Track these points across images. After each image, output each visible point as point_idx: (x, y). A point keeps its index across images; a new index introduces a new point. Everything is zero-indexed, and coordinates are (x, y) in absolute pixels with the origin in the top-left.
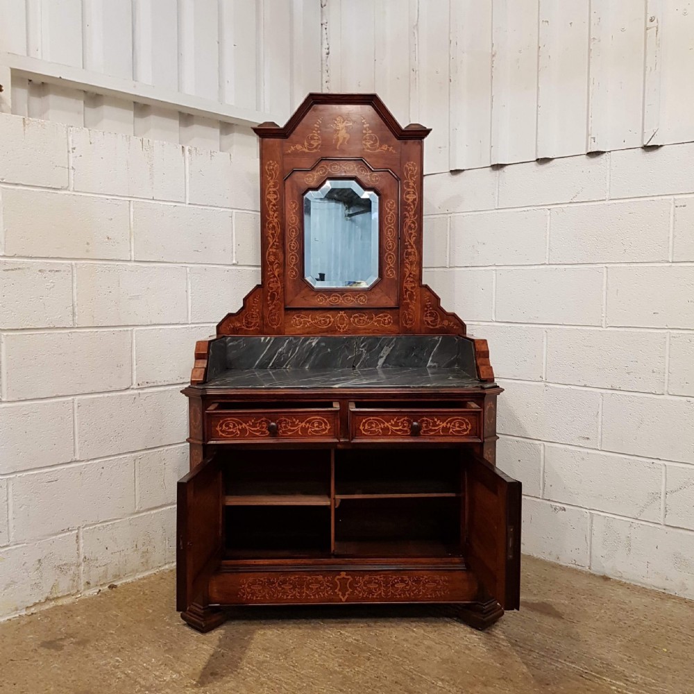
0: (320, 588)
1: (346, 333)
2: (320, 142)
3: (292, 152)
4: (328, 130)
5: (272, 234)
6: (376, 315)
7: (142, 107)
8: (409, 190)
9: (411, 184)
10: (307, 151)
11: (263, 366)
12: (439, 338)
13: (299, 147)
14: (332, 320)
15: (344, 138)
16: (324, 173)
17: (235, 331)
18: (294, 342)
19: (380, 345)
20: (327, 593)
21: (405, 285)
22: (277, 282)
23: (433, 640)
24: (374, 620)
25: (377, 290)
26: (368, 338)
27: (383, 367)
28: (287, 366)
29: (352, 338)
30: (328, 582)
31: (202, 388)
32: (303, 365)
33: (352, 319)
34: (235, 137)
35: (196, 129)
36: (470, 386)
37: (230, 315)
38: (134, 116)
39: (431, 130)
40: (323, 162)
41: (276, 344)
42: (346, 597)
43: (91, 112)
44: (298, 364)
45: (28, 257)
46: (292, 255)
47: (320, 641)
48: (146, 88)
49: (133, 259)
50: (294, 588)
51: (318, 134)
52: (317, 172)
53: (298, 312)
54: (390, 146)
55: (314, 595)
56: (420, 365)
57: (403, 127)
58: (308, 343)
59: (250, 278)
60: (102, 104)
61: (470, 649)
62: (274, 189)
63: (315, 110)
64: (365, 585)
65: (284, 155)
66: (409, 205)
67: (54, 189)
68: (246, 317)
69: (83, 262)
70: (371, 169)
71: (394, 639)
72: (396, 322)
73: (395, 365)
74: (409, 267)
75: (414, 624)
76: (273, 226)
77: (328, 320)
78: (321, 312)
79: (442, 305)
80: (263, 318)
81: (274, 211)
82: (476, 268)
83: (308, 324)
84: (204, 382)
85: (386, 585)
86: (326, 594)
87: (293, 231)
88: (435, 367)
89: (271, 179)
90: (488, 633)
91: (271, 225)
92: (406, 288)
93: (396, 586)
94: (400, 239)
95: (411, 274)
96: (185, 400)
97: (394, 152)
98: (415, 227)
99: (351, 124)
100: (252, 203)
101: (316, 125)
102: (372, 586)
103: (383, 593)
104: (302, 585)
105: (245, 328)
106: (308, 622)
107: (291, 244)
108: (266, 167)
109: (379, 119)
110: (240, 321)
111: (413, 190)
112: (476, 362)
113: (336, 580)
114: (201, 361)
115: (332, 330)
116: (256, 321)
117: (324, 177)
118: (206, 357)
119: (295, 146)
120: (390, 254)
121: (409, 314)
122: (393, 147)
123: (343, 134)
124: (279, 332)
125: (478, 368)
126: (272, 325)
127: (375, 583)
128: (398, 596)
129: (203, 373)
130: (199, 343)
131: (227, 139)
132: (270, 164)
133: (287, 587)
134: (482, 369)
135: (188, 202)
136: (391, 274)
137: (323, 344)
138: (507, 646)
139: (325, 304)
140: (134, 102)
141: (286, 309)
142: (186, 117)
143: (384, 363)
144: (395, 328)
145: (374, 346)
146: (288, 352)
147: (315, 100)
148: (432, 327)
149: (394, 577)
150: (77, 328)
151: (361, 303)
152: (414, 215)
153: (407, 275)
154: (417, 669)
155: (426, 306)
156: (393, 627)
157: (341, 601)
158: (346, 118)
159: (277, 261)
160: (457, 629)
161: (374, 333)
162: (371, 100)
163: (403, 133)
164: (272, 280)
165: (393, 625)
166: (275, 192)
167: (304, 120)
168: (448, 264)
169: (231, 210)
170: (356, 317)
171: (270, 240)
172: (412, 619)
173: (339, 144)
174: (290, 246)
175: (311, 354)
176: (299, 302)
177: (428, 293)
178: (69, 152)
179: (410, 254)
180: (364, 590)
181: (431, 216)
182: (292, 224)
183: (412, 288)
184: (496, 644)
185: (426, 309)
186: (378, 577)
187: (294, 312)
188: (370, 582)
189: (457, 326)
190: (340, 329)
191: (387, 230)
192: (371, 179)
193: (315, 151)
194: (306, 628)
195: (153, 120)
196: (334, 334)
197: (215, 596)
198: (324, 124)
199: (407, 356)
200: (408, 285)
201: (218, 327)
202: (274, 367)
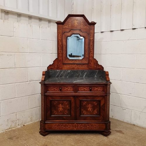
1: (76, 69)
2: (71, 26)
4: (73, 23)
6: (83, 65)
7: (30, 17)
9: (92, 35)
10: (68, 27)
11: (58, 77)
12: (97, 71)
13: (66, 27)
17: (51, 69)
18: (65, 71)
22: (61, 58)
23: (95, 139)
24: (82, 134)
25: (84, 60)
26: (81, 71)
27: (85, 77)
28: (63, 77)
29: (78, 71)
32: (67, 77)
34: (52, 24)
35: (43, 22)
36: (104, 82)
37: (50, 65)
38: (29, 19)
39: (96, 23)
40: (72, 30)
41: (61, 72)
43: (19, 19)
44: (66, 76)
45: (5, 52)
46: (64, 51)
47: (70, 138)
48: (31, 13)
49: (28, 52)
51: (70, 24)
52: (70, 32)
55: (69, 128)
56: (93, 77)
57: (90, 22)
58: (68, 71)
59: (55, 57)
60: (21, 17)
61: (103, 141)
62: (60, 36)
63: (70, 18)
65: (63, 28)
66: (91, 40)
67: (11, 36)
68: (54, 66)
69: (17, 53)
70: (83, 32)
72: (88, 67)
73: (88, 77)
74: (91, 54)
75: (91, 135)
77: (72, 66)
79: (98, 63)
80: (58, 66)
81: (60, 41)
82: (106, 55)
83: (68, 67)
84: (44, 81)
85: (85, 126)
86: (71, 128)
87: (65, 46)
88: (96, 77)
89: (60, 34)
90: (107, 137)
91: (60, 45)
93: (87, 126)
94: (89, 48)
95: (91, 56)
96: (40, 85)
98: (92, 45)
100: (55, 39)
101: (70, 22)
102: (82, 126)
103: (84, 128)
104: (66, 126)
105: (54, 68)
106: (67, 134)
107: (64, 48)
108: (59, 31)
109: (84, 20)
110: (52, 66)
111: (92, 37)
112: (106, 76)
113: (73, 125)
114: (44, 76)
115: (73, 69)
116: (56, 66)
117: (72, 34)
119: (66, 26)
120: (87, 51)
121: (91, 65)
122: (88, 27)
123: (76, 24)
124: (61, 69)
126: (60, 67)
128: (87, 129)
129: (44, 79)
130: (43, 72)
131: (50, 24)
133: (63, 126)
134: (107, 78)
135: (41, 39)
136: (87, 56)
137: (71, 72)
138: (112, 140)
139: (72, 63)
141: (63, 64)
142: (40, 19)
145: (83, 72)
146: (63, 74)
147: (70, 16)
148: (96, 68)
149: (87, 124)
150: (16, 68)
151: (80, 63)
152: (92, 42)
155: (95, 63)
157: (75, 129)
158: (77, 20)
159: (61, 53)
161: (83, 69)
162: (83, 16)
163: (90, 24)
167: (67, 20)
168: (100, 53)
169: (50, 41)
170: (79, 66)
171: (59, 48)
173: (75, 26)
175: (68, 74)
176: (66, 62)
177: (95, 60)
178: (14, 28)
179: (91, 51)
180: (80, 127)
181: (96, 42)
182: (64, 44)
184: (109, 140)
186: (83, 124)
187: (65, 64)
188: (81, 125)
189: (102, 68)
191: (86, 46)
192: (82, 34)
193: (70, 28)
195: (33, 20)
197: (47, 128)
198: (72, 21)
199: (90, 75)
200: (91, 59)
201: (48, 68)
202: (60, 77)
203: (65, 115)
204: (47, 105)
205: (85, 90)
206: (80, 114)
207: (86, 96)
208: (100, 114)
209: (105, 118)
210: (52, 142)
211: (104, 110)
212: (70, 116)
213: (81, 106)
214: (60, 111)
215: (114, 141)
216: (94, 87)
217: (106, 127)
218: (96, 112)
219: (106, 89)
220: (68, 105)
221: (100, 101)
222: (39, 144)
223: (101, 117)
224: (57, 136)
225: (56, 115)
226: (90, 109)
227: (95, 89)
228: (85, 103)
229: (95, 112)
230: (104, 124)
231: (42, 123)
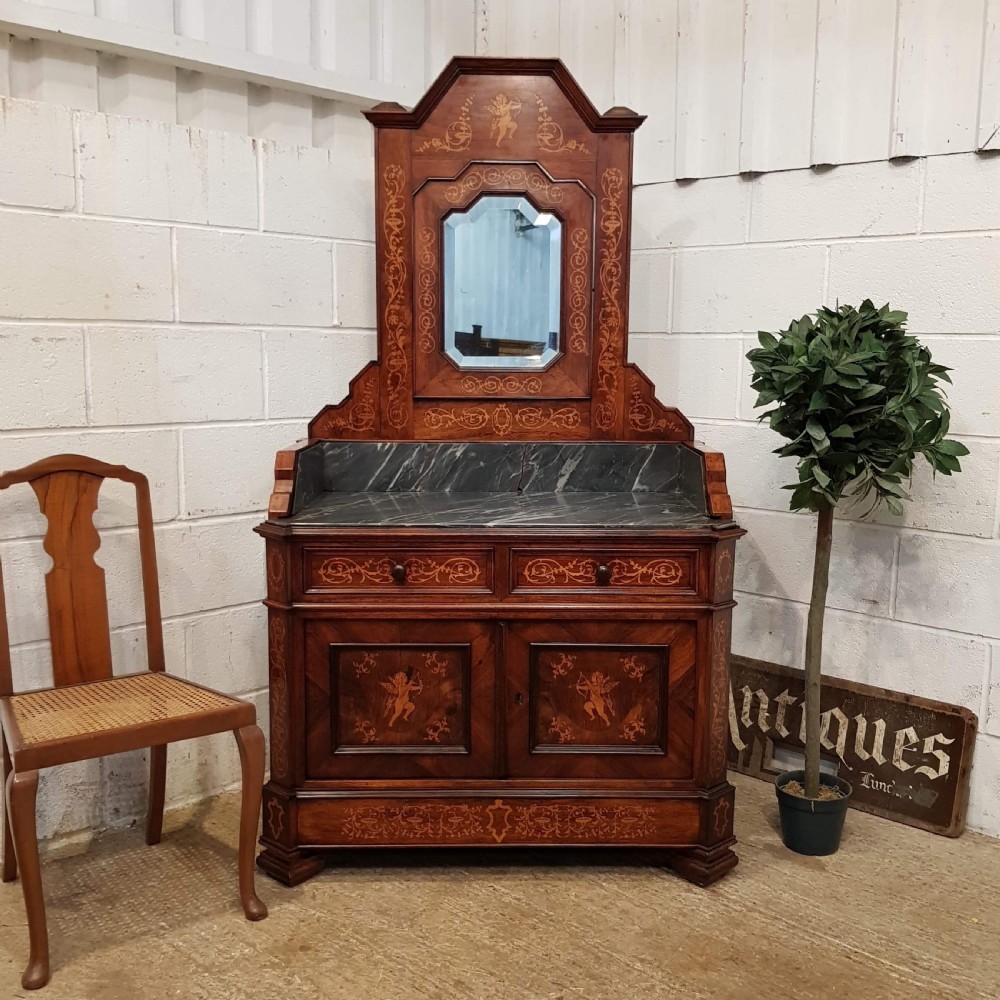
0: (463, 822)
1: (506, 437)
2: (470, 135)
3: (426, 150)
4: (482, 116)
5: (394, 281)
6: (555, 410)
7: (189, 76)
8: (609, 213)
9: (613, 203)
10: (448, 148)
11: (380, 488)
12: (651, 447)
13: (436, 143)
14: (487, 417)
15: (508, 130)
16: (477, 185)
17: (337, 432)
18: (429, 450)
19: (561, 456)
20: (475, 830)
21: (600, 363)
22: (402, 358)
23: (630, 901)
24: (544, 868)
25: (558, 370)
26: (542, 446)
27: (564, 490)
28: (416, 487)
29: (518, 446)
30: (475, 814)
31: (285, 524)
32: (442, 486)
33: (517, 416)
34: (338, 121)
35: (275, 109)
36: (695, 526)
37: (328, 409)
38: (177, 91)
39: (646, 117)
40: (475, 168)
41: (401, 452)
42: (504, 835)
43: (110, 85)
44: (435, 485)
45: (14, 319)
46: (426, 315)
47: (463, 901)
48: (194, 48)
49: (177, 319)
50: (425, 821)
51: (466, 122)
52: (465, 183)
53: (434, 404)
54: (580, 143)
55: (455, 833)
56: (622, 487)
57: (602, 111)
58: (449, 452)
59: (361, 350)
60: (126, 72)
61: (685, 915)
62: (397, 210)
63: (462, 83)
64: (531, 819)
65: (413, 155)
66: (609, 238)
67: (54, 210)
68: (354, 411)
69: (100, 324)
70: (551, 181)
71: (573, 898)
72: (587, 422)
73: (584, 488)
74: (607, 335)
75: (603, 876)
76: (396, 269)
77: (480, 417)
78: (469, 404)
79: (658, 395)
80: (379, 413)
81: (398, 245)
82: (714, 336)
83: (450, 423)
84: (289, 515)
85: (563, 820)
86: (473, 832)
87: (426, 277)
88: (643, 491)
89: (393, 194)
90: (714, 891)
91: (392, 267)
92: (601, 368)
93: (577, 820)
94: (595, 290)
95: (610, 346)
96: (261, 543)
97: (587, 152)
98: (618, 272)
99: (519, 106)
100: (363, 229)
101: (463, 108)
102: (542, 821)
103: (558, 832)
104: (436, 819)
105: (352, 428)
106: (446, 870)
107: (424, 296)
108: (385, 176)
109: (561, 95)
110: (345, 417)
111: (615, 213)
112: (706, 487)
113: (487, 810)
114: (284, 482)
115: (487, 432)
116: (369, 417)
117: (476, 191)
118: (292, 476)
119: (433, 140)
120: (578, 315)
121: (606, 410)
122: (585, 145)
123: (506, 122)
124: (406, 434)
125: (708, 497)
126: (395, 424)
127: (547, 816)
128: (580, 836)
129: (288, 501)
130: (280, 454)
131: (323, 124)
132: (391, 170)
133: (415, 821)
134: (715, 499)
135: (262, 228)
136: (580, 346)
137: (473, 454)
138: (741, 911)
139: (476, 392)
140: (177, 68)
141: (416, 400)
142: (259, 90)
143: (566, 484)
144: (584, 430)
145: (551, 458)
146: (418, 466)
147: (462, 68)
148: (641, 430)
149: (575, 808)
150: (94, 427)
151: (532, 391)
152: (617, 253)
153: (604, 348)
154: (605, 944)
155: (633, 397)
156: (571, 880)
157: (495, 841)
158: (511, 96)
159: (401, 324)
160: (667, 884)
161: (551, 438)
162: (551, 68)
163: (601, 123)
164: (394, 354)
165: (571, 876)
166: (398, 216)
167: (446, 99)
168: (669, 327)
169: (330, 241)
170: (524, 413)
171: (391, 290)
172: (601, 869)
173: (500, 138)
174: (422, 301)
175: (453, 470)
176: (436, 390)
177: (636, 377)
178: (74, 151)
179: (609, 315)
180: (529, 827)
181: (645, 252)
182: (426, 265)
183: (611, 368)
184: (724, 908)
185: (632, 401)
186: (550, 808)
187: (427, 405)
188: (538, 815)
189: (680, 428)
190: (499, 431)
191: (574, 278)
192: (550, 195)
193: (462, 149)
194: (443, 880)
195: (207, 95)
196: (491, 439)
197: (309, 833)
198: (477, 106)
199: (601, 475)
200: (606, 364)
201: (311, 426)
202: (397, 489)
203: (432, 743)
204: (310, 677)
205: (563, 575)
206: (534, 739)
207: (567, 615)
208: (663, 741)
209: (696, 766)
210: (344, 925)
211: (693, 714)
212: (462, 750)
213: (535, 683)
214: (400, 718)
215: (756, 915)
216: (625, 556)
217: (706, 822)
218: (639, 726)
219: (703, 573)
220: (449, 676)
221: (663, 653)
222: (252, 940)
223: (672, 756)
224: (376, 885)
225: (371, 744)
226: (596, 706)
227: (630, 569)
228: (565, 667)
229: (632, 728)
230: (690, 805)
231: (275, 802)
